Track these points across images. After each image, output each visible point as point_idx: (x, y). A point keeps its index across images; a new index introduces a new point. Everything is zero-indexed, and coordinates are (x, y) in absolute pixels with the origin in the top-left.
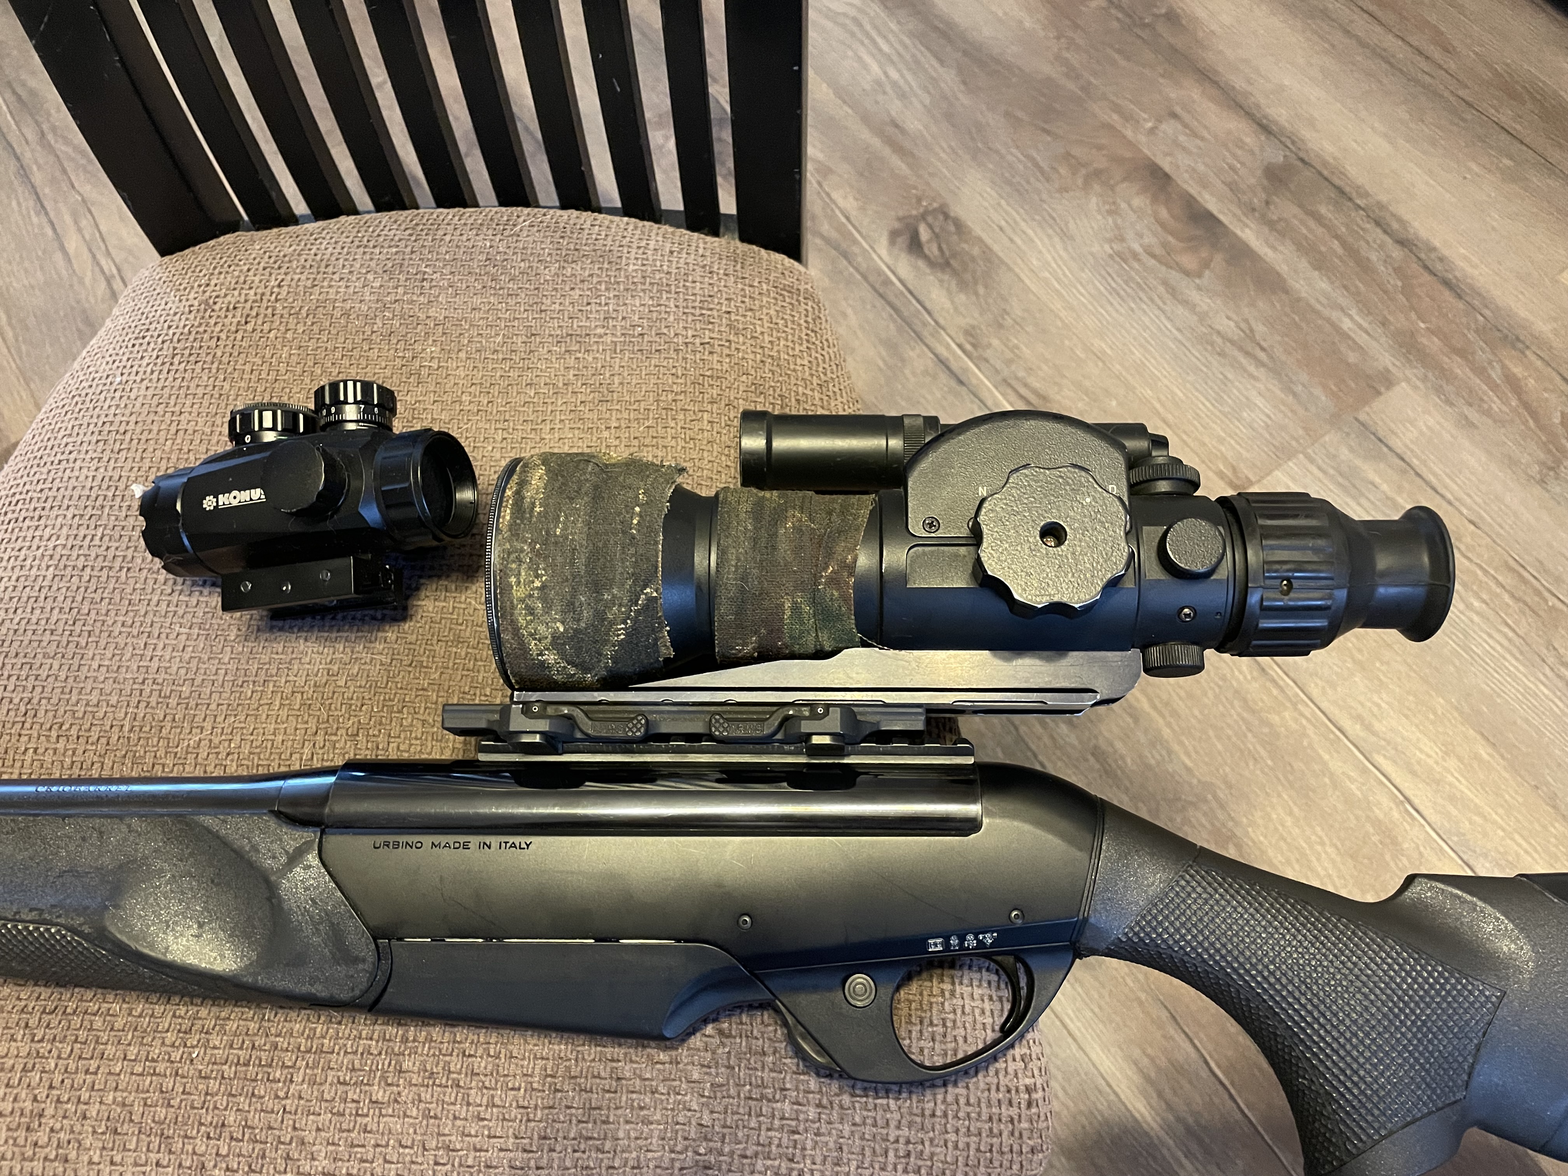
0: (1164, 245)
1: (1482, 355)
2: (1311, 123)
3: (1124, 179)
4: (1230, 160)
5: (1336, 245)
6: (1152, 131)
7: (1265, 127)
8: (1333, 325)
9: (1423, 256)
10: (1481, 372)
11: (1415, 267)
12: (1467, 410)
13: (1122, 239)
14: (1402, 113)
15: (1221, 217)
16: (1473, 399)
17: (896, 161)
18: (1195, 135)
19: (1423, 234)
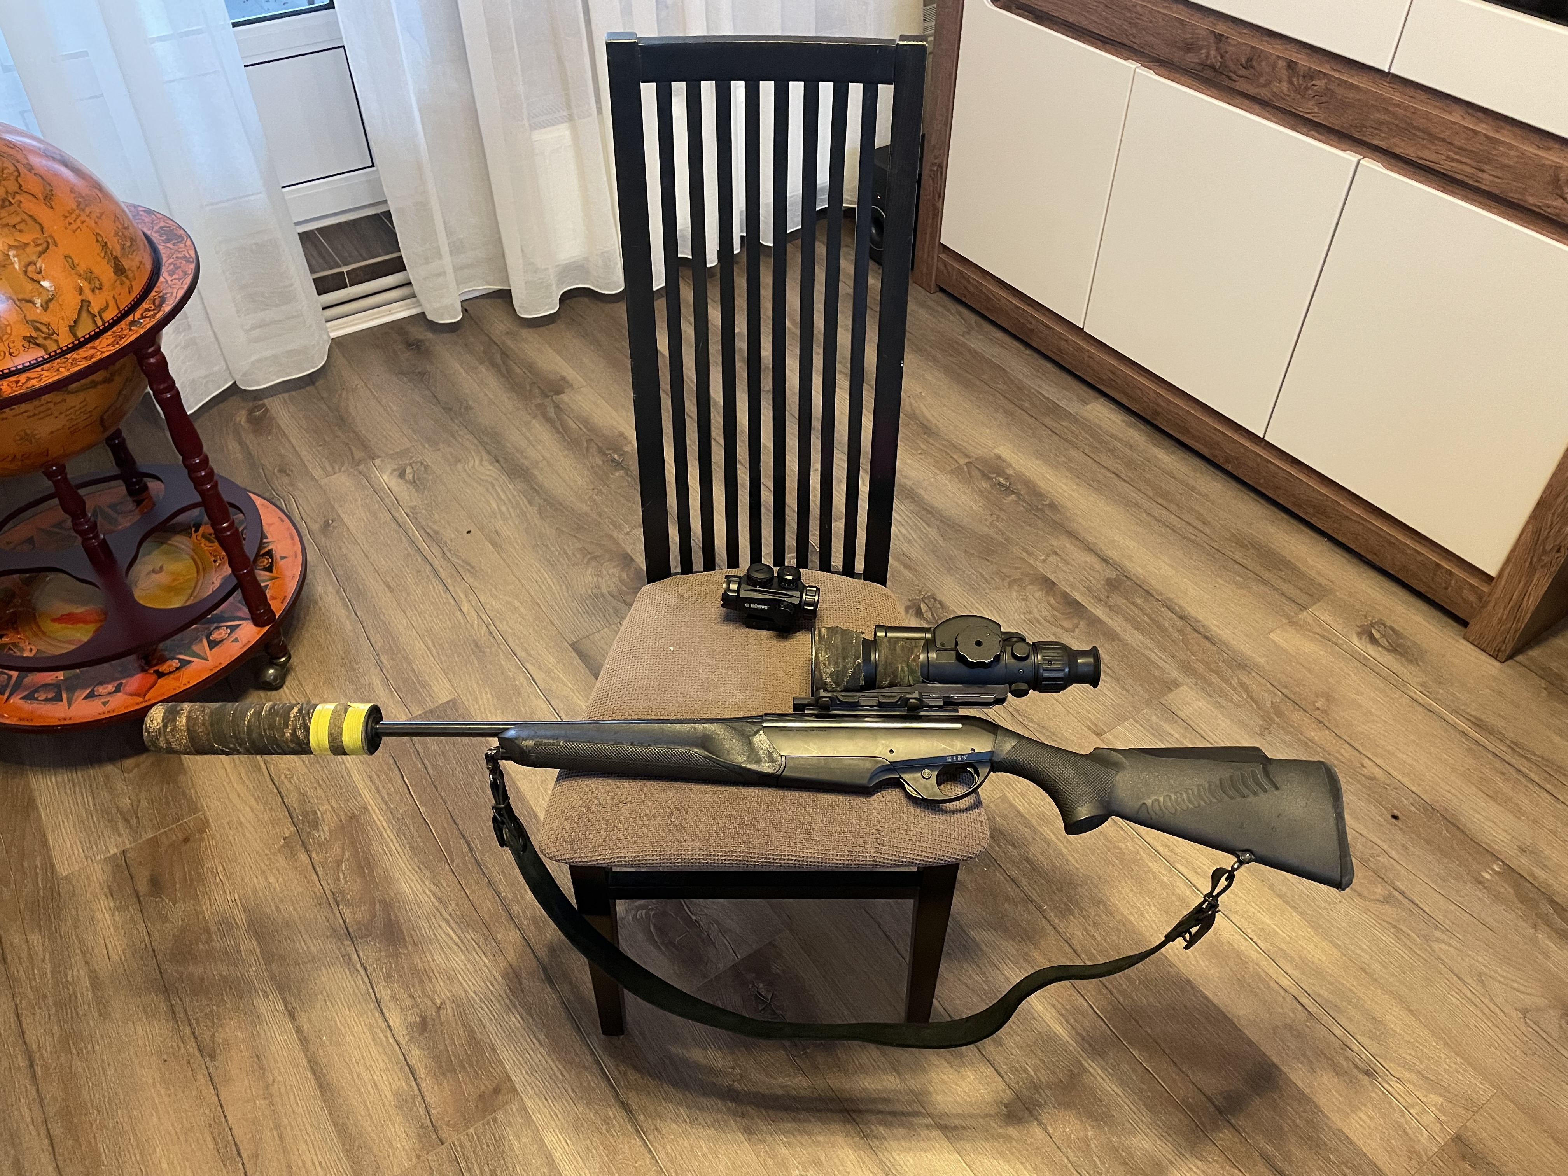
0: (1053, 616)
1: (1228, 673)
2: (1130, 558)
3: (1030, 584)
4: (1087, 575)
5: (1146, 618)
6: (1044, 561)
7: (1105, 560)
8: (1145, 656)
9: (1193, 624)
10: (1227, 681)
11: (1189, 629)
12: (1219, 699)
13: (1031, 613)
14: (1179, 554)
15: (1084, 604)
16: (1223, 694)
17: (906, 572)
18: (1067, 563)
19: (1193, 614)
